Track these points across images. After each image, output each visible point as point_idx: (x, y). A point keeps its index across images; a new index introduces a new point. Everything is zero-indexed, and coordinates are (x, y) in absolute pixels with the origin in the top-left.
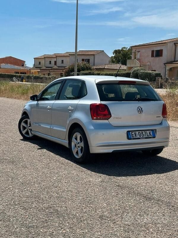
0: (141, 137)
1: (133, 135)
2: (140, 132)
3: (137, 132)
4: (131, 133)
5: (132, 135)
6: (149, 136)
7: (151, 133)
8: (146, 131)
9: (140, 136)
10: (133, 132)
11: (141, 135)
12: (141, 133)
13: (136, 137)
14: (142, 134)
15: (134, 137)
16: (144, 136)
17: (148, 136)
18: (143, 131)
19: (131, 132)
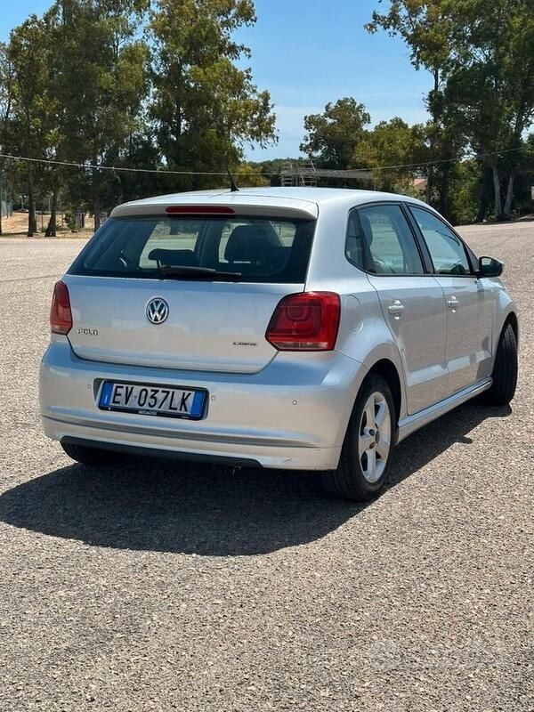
0: (146, 406)
1: (120, 395)
2: (149, 389)
3: (137, 389)
4: (117, 387)
5: (116, 394)
6: (175, 409)
7: (190, 402)
8: (171, 391)
9: (142, 402)
10: (125, 386)
11: (148, 400)
12: (150, 393)
13: (126, 403)
14: (152, 397)
15: (118, 403)
16: (158, 405)
17: (171, 408)
18: (161, 389)
19: (115, 385)
